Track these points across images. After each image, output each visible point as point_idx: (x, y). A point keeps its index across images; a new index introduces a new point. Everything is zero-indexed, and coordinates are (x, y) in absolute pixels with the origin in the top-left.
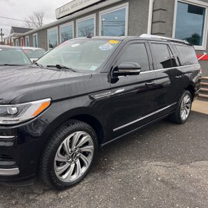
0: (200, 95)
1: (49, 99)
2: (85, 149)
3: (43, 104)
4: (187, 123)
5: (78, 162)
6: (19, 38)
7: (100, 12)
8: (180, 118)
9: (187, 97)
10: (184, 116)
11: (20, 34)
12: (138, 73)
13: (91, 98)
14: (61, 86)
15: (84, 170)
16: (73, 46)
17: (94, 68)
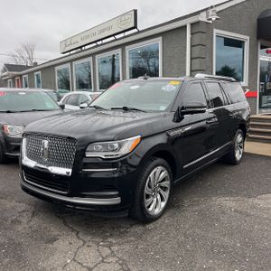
0: (250, 136)
1: (139, 136)
2: (163, 184)
3: (136, 140)
4: (241, 164)
5: (159, 197)
6: (13, 78)
7: (127, 47)
8: (234, 158)
9: (239, 135)
10: (238, 156)
11: (15, 73)
12: (204, 112)
13: (168, 135)
14: (148, 125)
15: (163, 204)
16: (132, 88)
17: (163, 108)
